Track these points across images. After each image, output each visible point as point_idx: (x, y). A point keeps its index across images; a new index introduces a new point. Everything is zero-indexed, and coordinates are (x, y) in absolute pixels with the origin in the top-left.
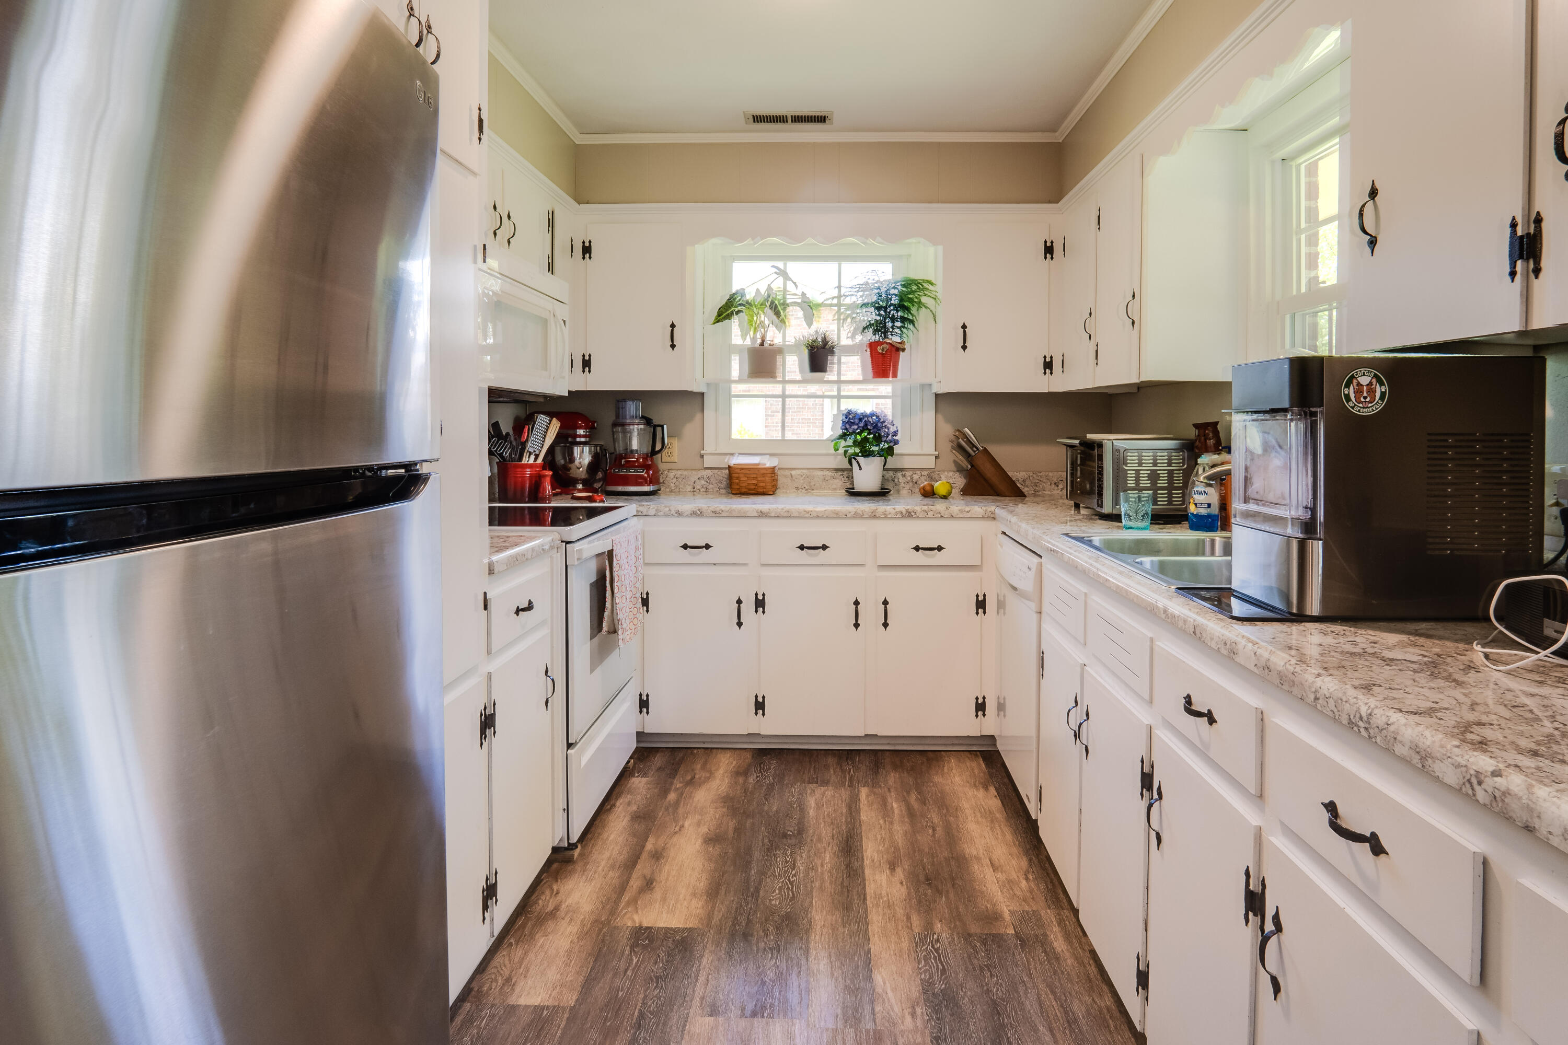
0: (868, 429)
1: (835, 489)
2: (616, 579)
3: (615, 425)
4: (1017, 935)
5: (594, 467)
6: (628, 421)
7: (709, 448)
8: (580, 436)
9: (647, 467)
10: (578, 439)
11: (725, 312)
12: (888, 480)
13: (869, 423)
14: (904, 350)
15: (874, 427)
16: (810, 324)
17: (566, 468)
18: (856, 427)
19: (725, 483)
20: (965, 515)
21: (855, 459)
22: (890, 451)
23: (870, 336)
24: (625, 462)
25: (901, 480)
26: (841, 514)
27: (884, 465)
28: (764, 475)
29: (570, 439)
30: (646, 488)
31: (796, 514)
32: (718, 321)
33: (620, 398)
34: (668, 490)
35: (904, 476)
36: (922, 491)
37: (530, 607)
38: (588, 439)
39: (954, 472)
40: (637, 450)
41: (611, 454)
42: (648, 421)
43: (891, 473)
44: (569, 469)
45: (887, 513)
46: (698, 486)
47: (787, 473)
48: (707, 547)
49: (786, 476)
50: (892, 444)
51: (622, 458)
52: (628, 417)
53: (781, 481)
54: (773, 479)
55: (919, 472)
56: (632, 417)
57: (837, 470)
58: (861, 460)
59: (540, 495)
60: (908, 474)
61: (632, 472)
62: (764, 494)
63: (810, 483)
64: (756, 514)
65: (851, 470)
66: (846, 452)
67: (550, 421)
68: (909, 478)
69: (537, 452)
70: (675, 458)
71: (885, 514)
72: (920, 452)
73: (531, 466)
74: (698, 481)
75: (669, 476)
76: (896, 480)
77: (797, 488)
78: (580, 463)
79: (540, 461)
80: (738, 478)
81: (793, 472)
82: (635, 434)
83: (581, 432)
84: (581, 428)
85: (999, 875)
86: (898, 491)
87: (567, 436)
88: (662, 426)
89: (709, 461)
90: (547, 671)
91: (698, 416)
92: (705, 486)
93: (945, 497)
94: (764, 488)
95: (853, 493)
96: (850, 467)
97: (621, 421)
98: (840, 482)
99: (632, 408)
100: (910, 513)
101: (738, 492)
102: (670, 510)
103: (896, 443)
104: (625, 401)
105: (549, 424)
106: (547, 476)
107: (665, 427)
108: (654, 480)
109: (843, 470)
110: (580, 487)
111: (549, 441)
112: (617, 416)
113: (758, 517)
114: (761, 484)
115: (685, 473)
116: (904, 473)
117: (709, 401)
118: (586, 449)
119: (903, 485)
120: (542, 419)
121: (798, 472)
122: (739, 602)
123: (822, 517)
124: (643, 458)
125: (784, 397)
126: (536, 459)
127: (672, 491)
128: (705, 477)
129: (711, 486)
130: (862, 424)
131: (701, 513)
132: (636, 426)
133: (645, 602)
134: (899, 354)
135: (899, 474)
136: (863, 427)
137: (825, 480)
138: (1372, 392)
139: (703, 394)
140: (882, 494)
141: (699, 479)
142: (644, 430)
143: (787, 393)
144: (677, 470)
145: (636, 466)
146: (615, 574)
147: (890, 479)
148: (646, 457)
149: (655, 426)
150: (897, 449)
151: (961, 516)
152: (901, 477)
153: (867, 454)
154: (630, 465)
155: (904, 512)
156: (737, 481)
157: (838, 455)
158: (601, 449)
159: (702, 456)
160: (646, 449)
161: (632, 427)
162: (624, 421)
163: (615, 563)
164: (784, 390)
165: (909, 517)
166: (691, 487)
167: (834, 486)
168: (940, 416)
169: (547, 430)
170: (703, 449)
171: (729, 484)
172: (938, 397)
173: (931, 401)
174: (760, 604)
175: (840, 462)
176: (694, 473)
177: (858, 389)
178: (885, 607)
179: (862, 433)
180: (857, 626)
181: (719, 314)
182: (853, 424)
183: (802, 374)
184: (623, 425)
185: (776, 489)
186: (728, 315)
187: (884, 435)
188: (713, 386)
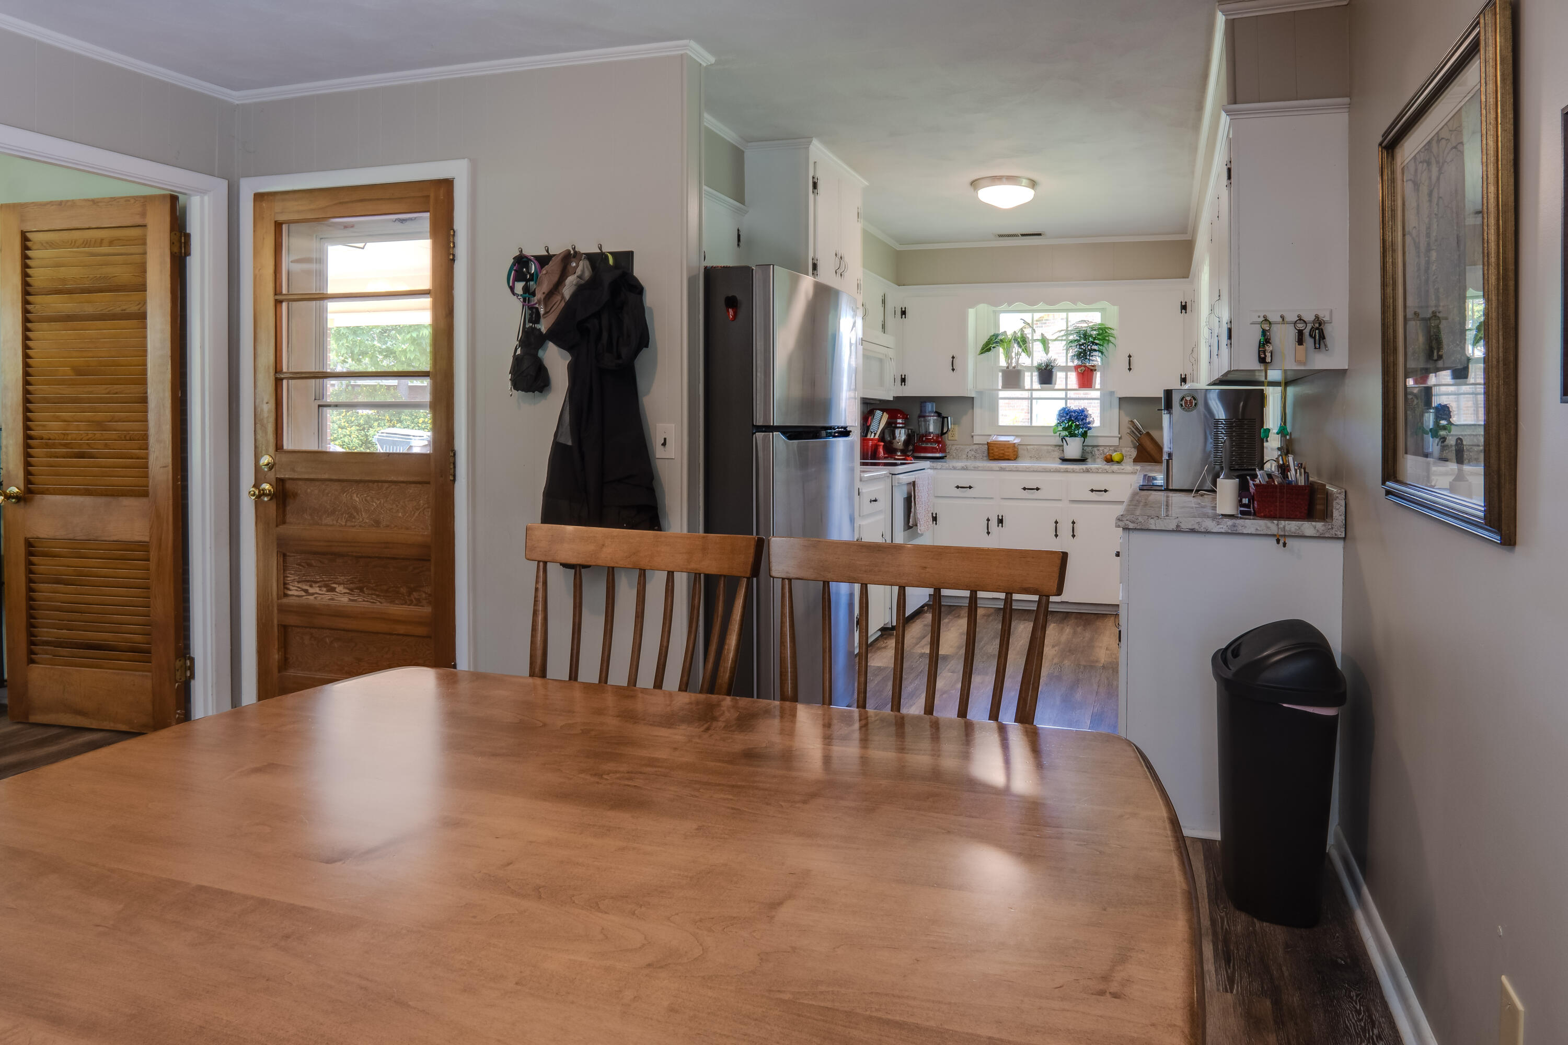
0: (1072, 420)
1: (1055, 458)
2: (917, 497)
3: (920, 417)
4: (1103, 666)
5: (907, 442)
6: (927, 414)
7: (978, 431)
8: (899, 423)
9: (939, 442)
10: (898, 425)
11: (987, 348)
12: (1086, 451)
13: (1072, 417)
14: (1095, 370)
15: (1076, 419)
16: (1047, 353)
17: (891, 443)
18: (1064, 419)
19: (986, 453)
20: (1121, 471)
21: (1065, 439)
22: (1084, 435)
23: (1076, 362)
24: (926, 439)
25: (1097, 453)
26: (1047, 470)
27: (1083, 443)
28: (1010, 448)
29: (893, 425)
30: (938, 455)
31: (1025, 470)
32: (982, 353)
33: (922, 401)
34: (951, 457)
35: (1098, 450)
36: (1105, 459)
37: (875, 501)
38: (904, 425)
39: (1129, 448)
40: (932, 432)
41: (917, 434)
42: (939, 414)
43: (1090, 448)
44: (892, 443)
45: (1074, 469)
46: (970, 455)
47: (1025, 447)
48: (970, 487)
49: (1024, 450)
50: (1087, 429)
51: (924, 437)
52: (927, 412)
53: (1021, 452)
54: (1014, 450)
55: (1104, 448)
56: (930, 412)
57: (1055, 446)
58: (1067, 439)
59: (877, 456)
60: (1101, 449)
61: (929, 445)
62: (1009, 460)
63: (1038, 454)
64: (998, 469)
65: (1063, 446)
66: (1060, 434)
67: (883, 414)
68: (1102, 451)
69: (875, 432)
70: (956, 437)
72: (1108, 435)
73: (872, 440)
74: (970, 452)
75: (952, 447)
76: (1093, 453)
77: (1031, 457)
78: (900, 439)
79: (877, 437)
80: (993, 449)
81: (1028, 447)
82: (932, 422)
83: (900, 421)
84: (899, 418)
85: (1108, 652)
86: (1092, 459)
87: (893, 423)
88: (947, 418)
89: (977, 440)
90: (883, 535)
91: (971, 411)
92: (974, 454)
93: (1119, 462)
94: (1008, 456)
95: (1064, 460)
96: (1062, 443)
97: (923, 414)
98: (1057, 454)
99: (930, 407)
100: (1088, 469)
101: (993, 458)
102: (949, 466)
103: (1090, 429)
104: (926, 402)
105: (883, 416)
106: (880, 445)
107: (949, 418)
108: (943, 450)
109: (1060, 446)
110: (899, 454)
111: (882, 425)
112: (921, 411)
113: (999, 470)
114: (1007, 454)
115: (962, 447)
116: (1098, 448)
117: (977, 403)
118: (903, 431)
119: (1098, 456)
120: (878, 413)
121: (1032, 447)
122: (988, 520)
123: (1037, 471)
124: (936, 437)
125: (1031, 399)
126: (874, 436)
127: (954, 458)
128: (974, 449)
129: (978, 454)
130: (1068, 417)
131: (967, 467)
132: (932, 418)
133: (935, 519)
134: (1093, 373)
135: (1095, 449)
136: (1069, 419)
137: (1047, 452)
138: (1191, 403)
139: (973, 398)
140: (1082, 460)
141: (970, 450)
142: (937, 420)
143: (1034, 396)
144: (957, 444)
145: (932, 442)
146: (916, 494)
147: (1088, 450)
148: (938, 436)
149: (944, 418)
150: (1091, 433)
151: (1119, 472)
152: (1096, 451)
153: (1072, 435)
154: (928, 441)
155: (1085, 470)
156: (992, 452)
157: (1057, 436)
158: (911, 431)
159: (973, 437)
160: (938, 432)
161: (929, 418)
162: (925, 414)
163: (916, 488)
165: (1087, 472)
166: (966, 455)
167: (1054, 456)
168: (1122, 412)
169: (881, 419)
170: (973, 432)
171: (988, 453)
172: (1121, 399)
173: (1116, 402)
174: (1000, 521)
175: (1057, 441)
176: (967, 447)
177: (1071, 394)
178: (1073, 525)
179: (1068, 423)
180: (1056, 536)
181: (982, 349)
182: (1063, 416)
183: (1037, 385)
184: (924, 417)
185: (1017, 457)
186: (987, 349)
187: (1084, 424)
188: (981, 393)
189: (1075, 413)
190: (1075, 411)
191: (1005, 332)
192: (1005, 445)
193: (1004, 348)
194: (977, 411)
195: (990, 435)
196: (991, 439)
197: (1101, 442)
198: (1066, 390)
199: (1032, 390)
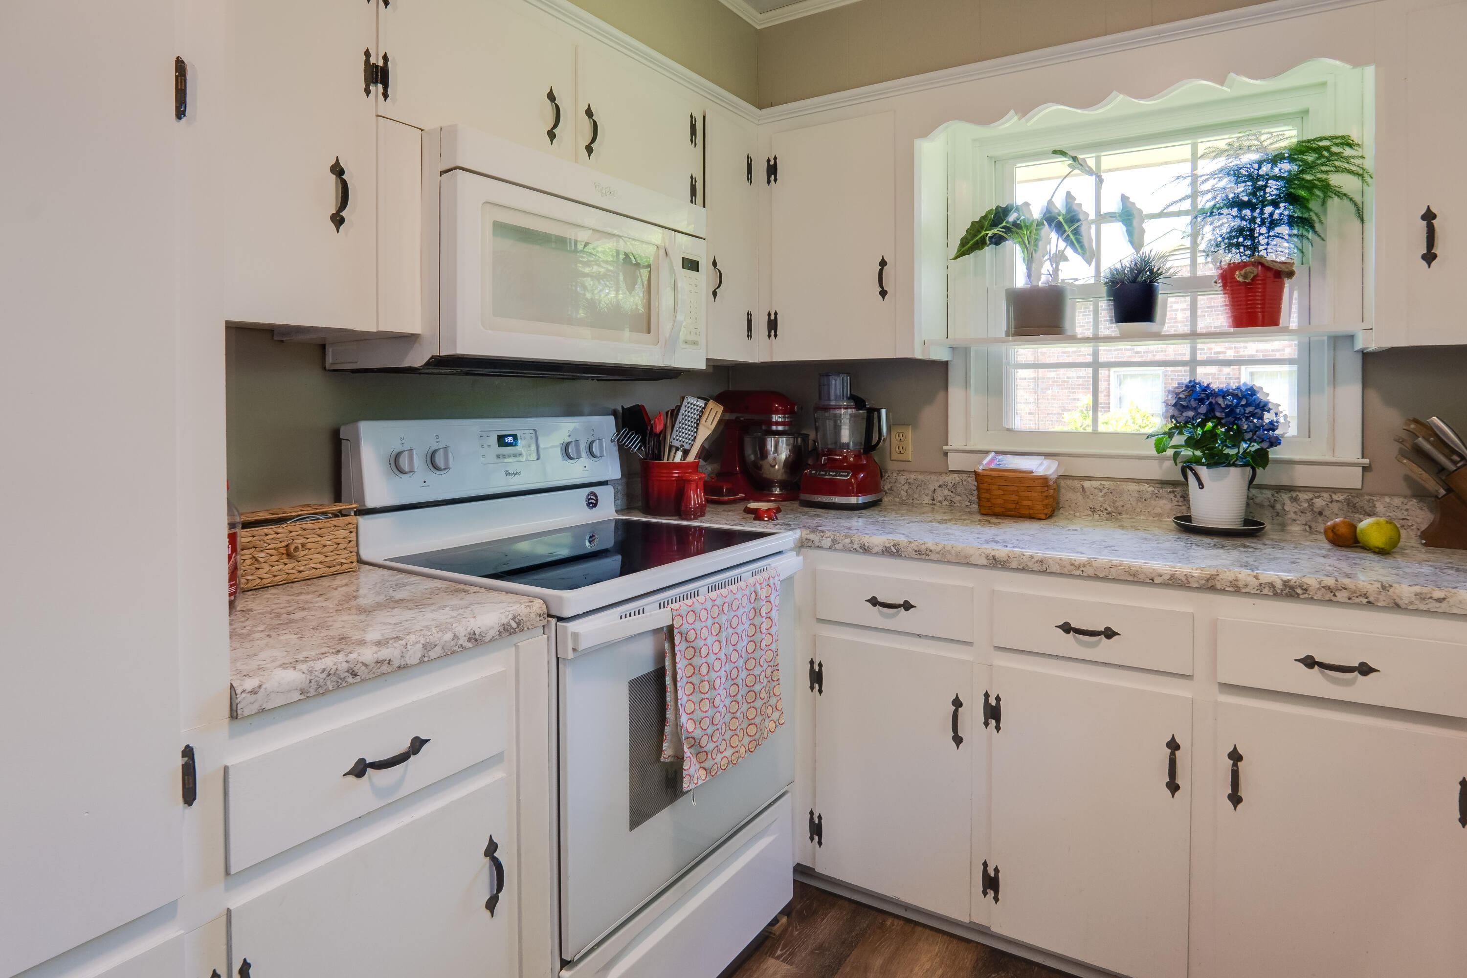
0: (1215, 417)
1: (1159, 515)
3: (817, 408)
5: (794, 464)
6: (833, 403)
7: (955, 441)
8: (777, 423)
9: (856, 468)
10: (774, 428)
11: (978, 238)
12: (1261, 506)
13: (1216, 407)
15: (1228, 415)
17: (758, 467)
18: (1191, 414)
19: (973, 495)
20: (1433, 606)
21: (1192, 470)
22: (1259, 459)
24: (829, 459)
25: (1289, 507)
26: (1142, 577)
27: (1252, 480)
28: (1029, 488)
29: (764, 427)
30: (853, 500)
31: (1055, 568)
32: (961, 252)
33: (822, 371)
34: (897, 500)
35: (1295, 500)
36: (1331, 534)
38: (787, 428)
39: (1405, 497)
40: (848, 445)
41: (814, 449)
42: (859, 403)
43: (1268, 493)
44: (756, 465)
45: (1240, 584)
46: (939, 497)
47: (1077, 484)
48: (907, 606)
49: (1074, 490)
50: (1265, 445)
51: (824, 456)
52: (832, 398)
53: (1067, 496)
54: (1045, 494)
55: (1326, 495)
56: (838, 398)
57: (1164, 483)
58: (1202, 471)
59: (684, 507)
60: (1303, 496)
61: (837, 476)
62: (1031, 517)
63: (1114, 502)
65: (1185, 483)
66: (1176, 455)
67: (705, 402)
68: (1306, 505)
69: (687, 447)
70: (903, 457)
71: (1235, 586)
72: (1329, 458)
73: (677, 466)
74: (939, 490)
75: (898, 481)
76: (1278, 506)
77: (1091, 513)
78: (775, 459)
80: (991, 488)
81: (1087, 484)
82: (844, 420)
83: (776, 418)
84: (777, 412)
86: (1283, 527)
87: (759, 424)
88: (879, 411)
89: (955, 462)
91: (941, 395)
92: (949, 498)
93: (1382, 552)
94: (1029, 507)
95: (1184, 524)
96: (1182, 479)
97: (823, 402)
98: (1166, 505)
99: (837, 386)
100: (1292, 588)
101: (990, 512)
102: (852, 542)
103: (1275, 442)
104: (827, 375)
105: (704, 408)
107: (883, 412)
108: (875, 485)
109: (1174, 484)
110: (777, 490)
111: (705, 432)
112: (820, 396)
113: (990, 566)
114: (1026, 503)
115: (920, 477)
116: (1294, 495)
117: (955, 375)
118: (783, 440)
119: (1294, 516)
121: (1096, 484)
122: (957, 702)
123: (1105, 579)
124: (856, 457)
125: (1096, 365)
126: (684, 458)
127: (902, 503)
128: (949, 484)
129: (958, 498)
130: (1203, 409)
131: (898, 551)
132: (843, 411)
133: (816, 678)
135: (1285, 497)
136: (1205, 414)
137: (1141, 499)
139: (946, 364)
140: (1244, 530)
141: (940, 486)
142: (854, 414)
143: (1100, 357)
144: (911, 472)
145: (842, 467)
147: (1267, 503)
149: (870, 411)
150: (1274, 453)
151: (1422, 607)
152: (1288, 502)
153: (1216, 460)
154: (837, 465)
155: (1279, 586)
156: (987, 495)
157: (1166, 458)
158: (803, 441)
159: (946, 454)
160: (859, 443)
161: (838, 411)
162: (826, 403)
164: (1096, 354)
166: (929, 498)
167: (1159, 510)
168: (1373, 391)
169: (701, 416)
170: (947, 445)
171: (979, 498)
172: (1368, 358)
173: (1352, 368)
174: (993, 713)
175: (1168, 470)
176: (934, 477)
177: (1207, 349)
178: (1235, 765)
179: (1202, 425)
180: (1173, 787)
181: (964, 242)
182: (1186, 408)
183: (1108, 327)
184: (827, 408)
185: (1054, 511)
186: (977, 243)
187: (1257, 428)
188: (962, 351)
189: (1224, 397)
190: (1224, 394)
191: (1027, 204)
192: (1020, 480)
193: (1023, 244)
194: (955, 393)
195: (987, 452)
196: (985, 462)
197: (1302, 477)
198: (1193, 335)
199: (1096, 339)
